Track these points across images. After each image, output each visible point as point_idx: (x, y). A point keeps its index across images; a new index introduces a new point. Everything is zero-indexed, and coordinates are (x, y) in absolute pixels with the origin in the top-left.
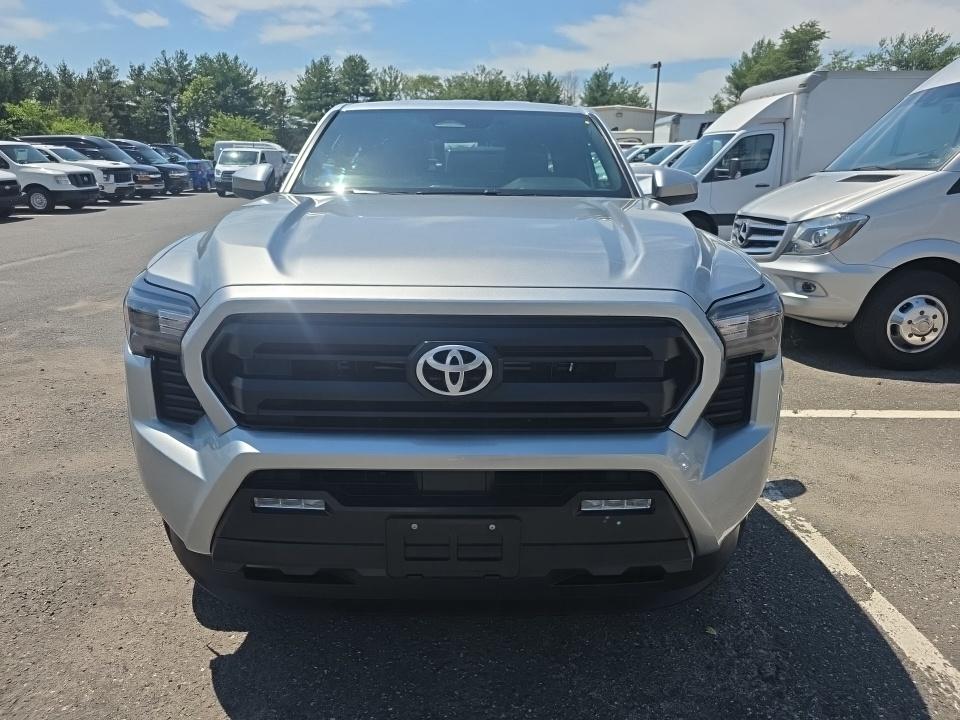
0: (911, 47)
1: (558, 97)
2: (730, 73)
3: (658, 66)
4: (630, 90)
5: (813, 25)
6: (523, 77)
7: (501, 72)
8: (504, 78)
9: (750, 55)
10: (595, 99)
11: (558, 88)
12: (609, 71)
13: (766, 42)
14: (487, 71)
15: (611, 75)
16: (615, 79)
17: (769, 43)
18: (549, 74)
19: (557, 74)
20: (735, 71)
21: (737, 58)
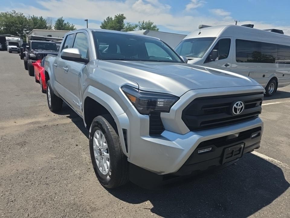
0: (146, 24)
1: (46, 25)
2: (101, 25)
3: (87, 20)
4: (71, 26)
5: (122, 15)
6: (31, 17)
7: (22, 14)
8: (24, 16)
9: (106, 21)
10: (59, 27)
11: (45, 22)
12: (63, 19)
13: (110, 18)
14: (16, 13)
15: (64, 21)
16: (65, 22)
17: (111, 17)
18: (41, 17)
19: (44, 18)
20: (102, 24)
21: (103, 21)
